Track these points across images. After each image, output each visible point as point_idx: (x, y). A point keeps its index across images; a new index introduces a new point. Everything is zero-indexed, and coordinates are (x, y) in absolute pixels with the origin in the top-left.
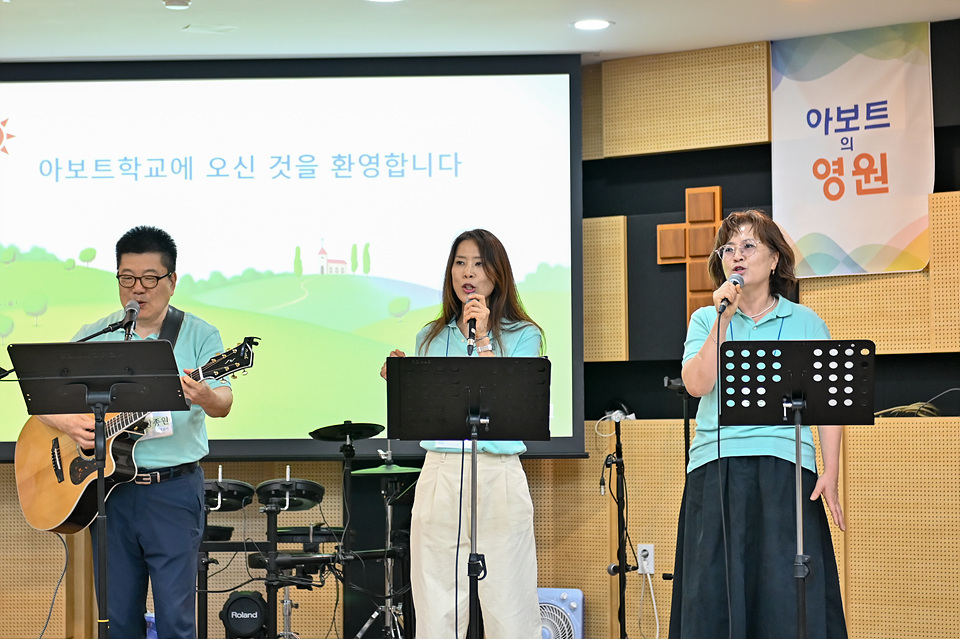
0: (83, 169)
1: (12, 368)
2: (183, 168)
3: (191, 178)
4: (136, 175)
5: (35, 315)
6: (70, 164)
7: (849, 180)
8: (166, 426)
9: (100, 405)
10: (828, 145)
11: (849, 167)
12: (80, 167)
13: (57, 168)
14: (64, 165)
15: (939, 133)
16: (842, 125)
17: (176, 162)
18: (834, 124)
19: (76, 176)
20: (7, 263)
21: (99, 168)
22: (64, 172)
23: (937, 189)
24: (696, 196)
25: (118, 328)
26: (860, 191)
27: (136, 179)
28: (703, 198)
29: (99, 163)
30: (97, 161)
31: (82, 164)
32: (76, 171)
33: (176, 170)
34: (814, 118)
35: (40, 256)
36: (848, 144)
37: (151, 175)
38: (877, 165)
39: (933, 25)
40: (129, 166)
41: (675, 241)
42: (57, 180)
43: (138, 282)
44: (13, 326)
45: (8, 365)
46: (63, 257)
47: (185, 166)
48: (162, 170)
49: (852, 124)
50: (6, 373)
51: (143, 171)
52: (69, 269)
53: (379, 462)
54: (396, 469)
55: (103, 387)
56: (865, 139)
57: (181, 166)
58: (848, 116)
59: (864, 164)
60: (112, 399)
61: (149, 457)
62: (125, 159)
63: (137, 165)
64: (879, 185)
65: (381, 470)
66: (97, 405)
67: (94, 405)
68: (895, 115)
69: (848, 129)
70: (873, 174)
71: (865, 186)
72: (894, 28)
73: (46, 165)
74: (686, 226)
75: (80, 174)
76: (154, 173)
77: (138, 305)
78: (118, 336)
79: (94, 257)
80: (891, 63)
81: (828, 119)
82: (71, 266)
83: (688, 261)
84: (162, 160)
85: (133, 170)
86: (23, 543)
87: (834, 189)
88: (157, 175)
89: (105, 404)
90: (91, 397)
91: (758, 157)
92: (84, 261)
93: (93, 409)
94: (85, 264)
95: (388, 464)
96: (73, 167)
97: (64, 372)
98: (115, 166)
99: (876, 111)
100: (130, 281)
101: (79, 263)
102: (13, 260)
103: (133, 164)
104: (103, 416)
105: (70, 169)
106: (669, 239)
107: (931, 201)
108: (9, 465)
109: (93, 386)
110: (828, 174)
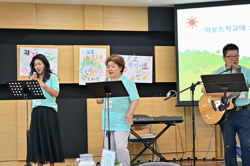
0: (216, 30)
1: (202, 81)
2: (243, 28)
3: (245, 31)
4: (230, 30)
5: (205, 68)
6: (213, 28)
8: (243, 95)
9: (225, 90)
12: (215, 29)
13: (209, 30)
14: (211, 29)
17: (241, 27)
19: (214, 31)
20: (197, 55)
21: (220, 29)
22: (211, 30)
25: (228, 70)
27: (230, 31)
29: (220, 28)
30: (220, 27)
31: (216, 28)
32: (214, 30)
33: (241, 28)
35: (206, 52)
37: (234, 30)
40: (228, 28)
42: (209, 33)
43: (234, 58)
44: (199, 71)
45: (201, 81)
46: (212, 53)
47: (243, 27)
48: (237, 29)
50: (200, 83)
51: (232, 29)
52: (213, 56)
55: (226, 86)
57: (242, 27)
60: (228, 89)
61: (239, 103)
62: (227, 26)
63: (230, 28)
66: (224, 90)
67: (223, 90)
73: (207, 29)
75: (215, 31)
76: (235, 30)
77: (233, 64)
78: (229, 72)
79: (220, 52)
82: (214, 55)
84: (237, 26)
85: (229, 29)
86: (203, 126)
88: (236, 30)
89: (226, 90)
90: (222, 88)
92: (217, 53)
93: (223, 91)
94: (217, 54)
96: (214, 29)
97: (215, 82)
98: (224, 28)
100: (231, 57)
101: (216, 54)
102: (199, 54)
103: (229, 27)
104: (226, 93)
105: (213, 30)
108: (197, 107)
109: (223, 86)
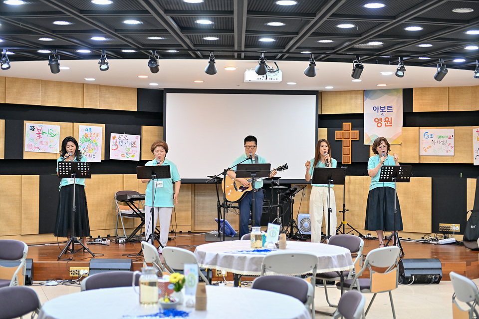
7: (383, 123)
10: (379, 115)
11: (383, 120)
15: (404, 113)
16: (382, 110)
18: (380, 110)
23: (403, 126)
24: (346, 125)
26: (386, 126)
28: (347, 125)
34: (375, 109)
36: (383, 115)
38: (390, 120)
39: (403, 89)
41: (340, 135)
49: (384, 110)
53: (276, 185)
54: (280, 187)
56: (387, 114)
58: (383, 109)
59: (387, 120)
60: (256, 175)
64: (390, 124)
65: (277, 187)
68: (394, 109)
69: (383, 111)
70: (389, 122)
71: (387, 125)
72: (394, 89)
74: (343, 131)
80: (394, 97)
81: (378, 109)
83: (343, 139)
87: (379, 125)
89: (254, 176)
91: (361, 116)
95: (278, 185)
99: (390, 108)
106: (338, 134)
107: (402, 129)
110: (378, 121)
